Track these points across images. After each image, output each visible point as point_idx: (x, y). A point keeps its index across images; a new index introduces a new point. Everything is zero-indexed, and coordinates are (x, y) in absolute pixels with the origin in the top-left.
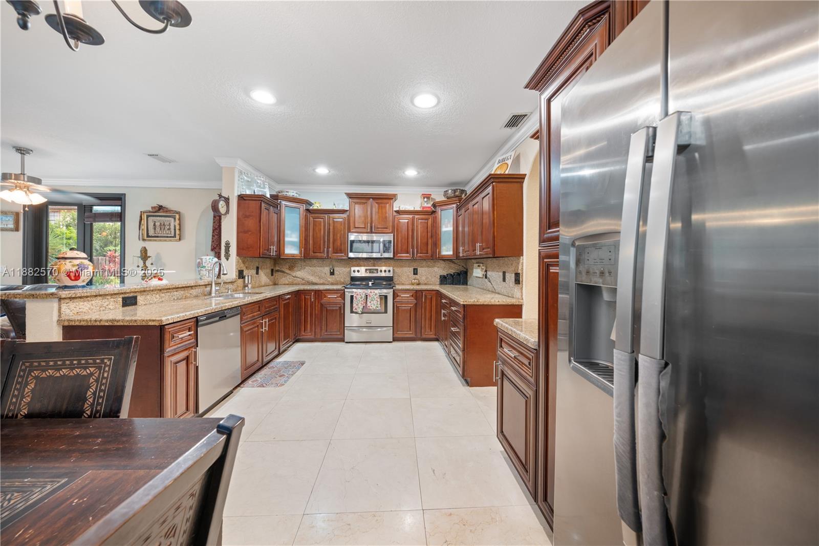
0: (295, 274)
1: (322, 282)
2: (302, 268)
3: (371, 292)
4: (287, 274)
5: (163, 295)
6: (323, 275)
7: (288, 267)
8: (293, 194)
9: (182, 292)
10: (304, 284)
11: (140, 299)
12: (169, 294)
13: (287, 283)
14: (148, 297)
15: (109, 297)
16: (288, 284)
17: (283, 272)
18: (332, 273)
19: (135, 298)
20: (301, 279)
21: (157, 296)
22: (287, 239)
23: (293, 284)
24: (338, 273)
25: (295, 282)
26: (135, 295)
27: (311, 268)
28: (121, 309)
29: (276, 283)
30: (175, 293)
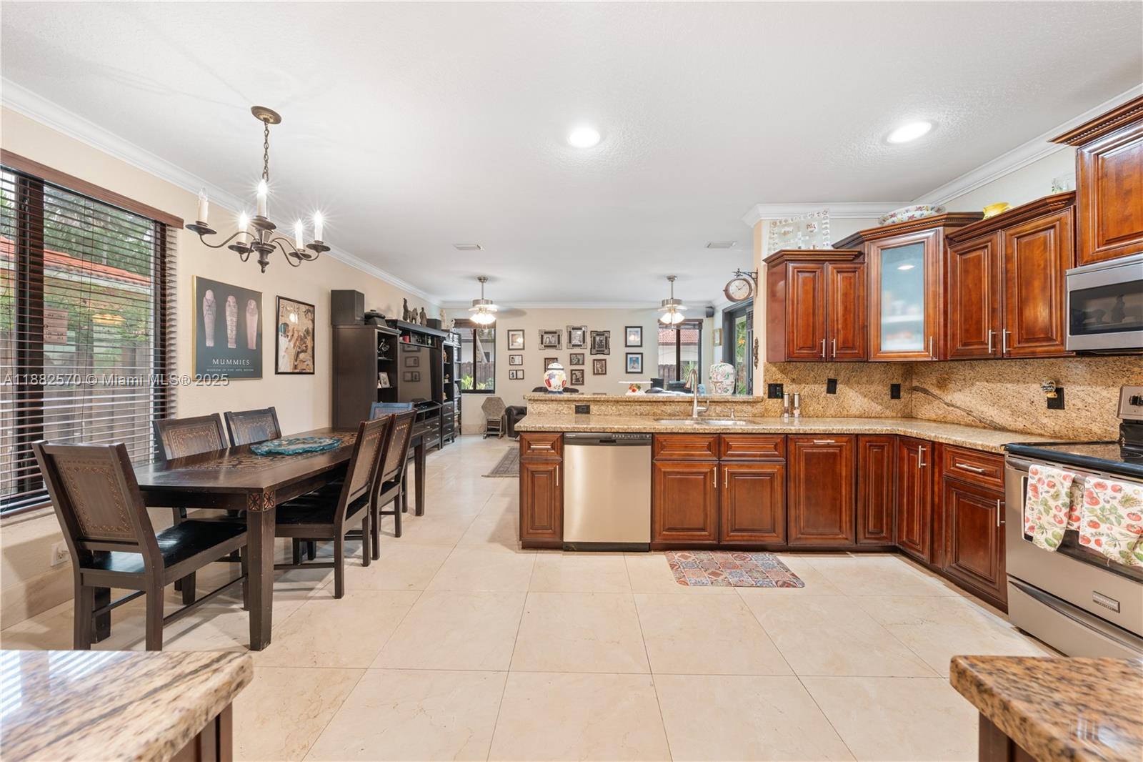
0: (949, 398)
1: (1020, 426)
2: (967, 383)
3: (1098, 485)
4: (934, 396)
5: (621, 407)
6: (1024, 405)
7: (935, 381)
8: (910, 214)
9: (648, 407)
10: (971, 426)
11: (593, 408)
12: (629, 407)
13: (934, 417)
14: (602, 407)
15: (563, 403)
16: (935, 421)
17: (925, 392)
18: (1057, 403)
19: (588, 407)
20: (964, 410)
21: (614, 408)
22: (887, 320)
23: (945, 422)
24: (1080, 405)
25: (950, 417)
26: (588, 404)
27: (990, 385)
28: (574, 414)
29: (914, 416)
30: (638, 407)
